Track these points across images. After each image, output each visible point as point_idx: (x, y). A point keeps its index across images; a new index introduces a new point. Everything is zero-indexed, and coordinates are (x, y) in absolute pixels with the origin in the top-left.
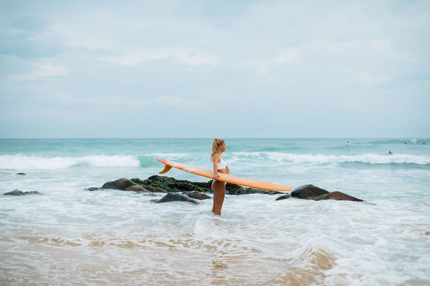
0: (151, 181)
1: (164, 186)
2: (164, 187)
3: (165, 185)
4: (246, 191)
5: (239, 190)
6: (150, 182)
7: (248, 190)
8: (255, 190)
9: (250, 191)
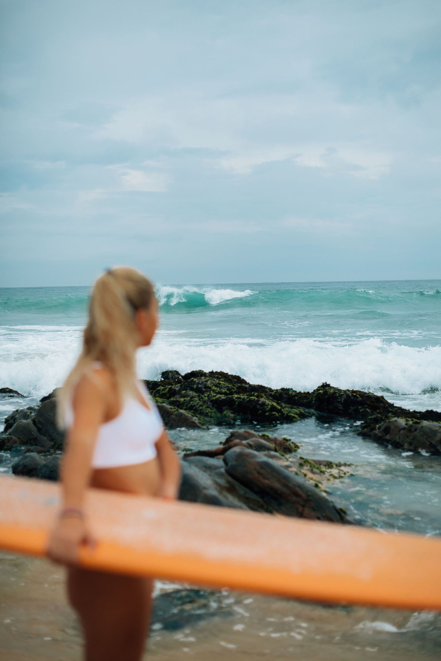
0: (177, 389)
1: (201, 403)
2: (201, 406)
3: (204, 402)
4: (404, 429)
5: (385, 425)
6: (175, 390)
7: (411, 426)
8: (430, 429)
9: (416, 430)
